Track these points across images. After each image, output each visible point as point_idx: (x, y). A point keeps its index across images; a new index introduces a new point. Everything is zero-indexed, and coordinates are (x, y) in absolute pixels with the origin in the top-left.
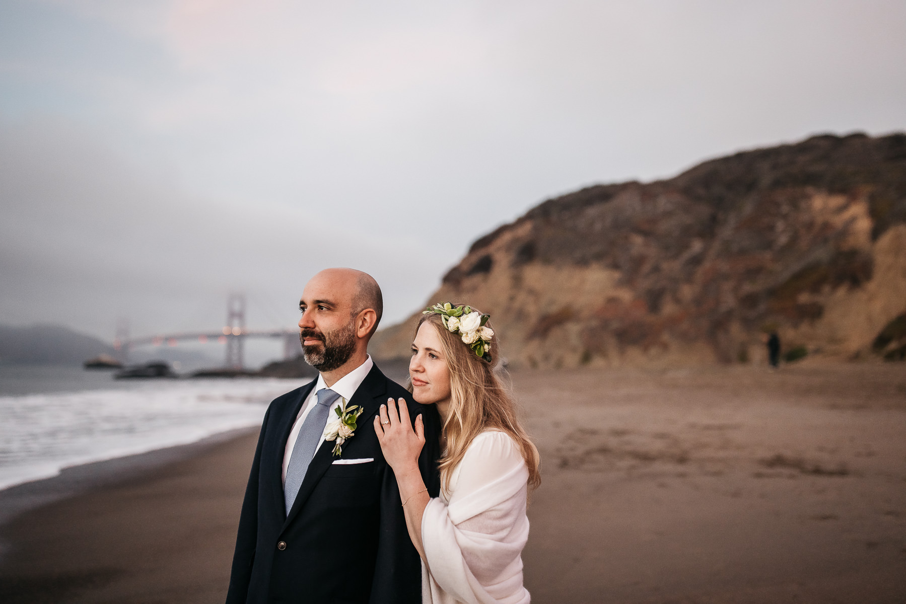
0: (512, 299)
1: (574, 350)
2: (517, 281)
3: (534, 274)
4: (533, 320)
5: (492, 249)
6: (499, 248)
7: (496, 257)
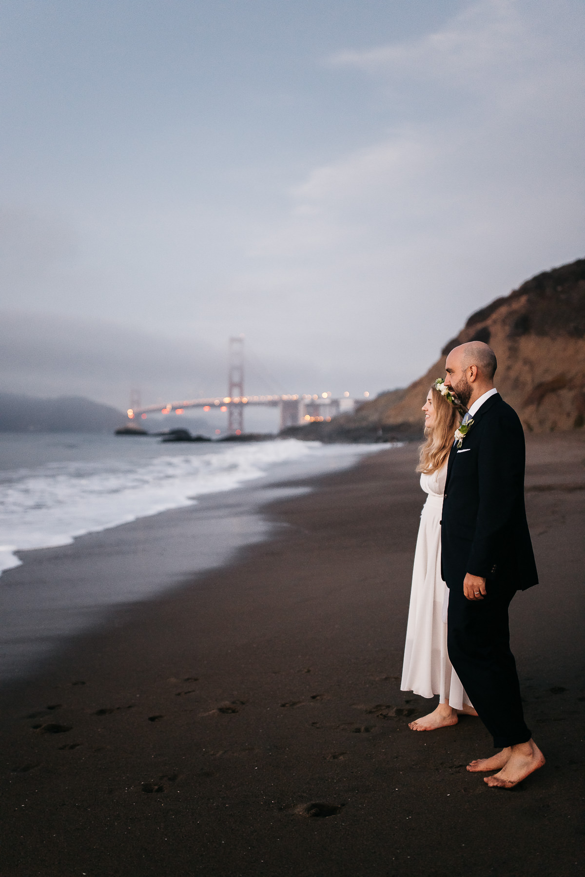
1: (568, 415)
3: (529, 345)
4: (529, 388)
5: (489, 322)
6: (495, 322)
7: (493, 330)
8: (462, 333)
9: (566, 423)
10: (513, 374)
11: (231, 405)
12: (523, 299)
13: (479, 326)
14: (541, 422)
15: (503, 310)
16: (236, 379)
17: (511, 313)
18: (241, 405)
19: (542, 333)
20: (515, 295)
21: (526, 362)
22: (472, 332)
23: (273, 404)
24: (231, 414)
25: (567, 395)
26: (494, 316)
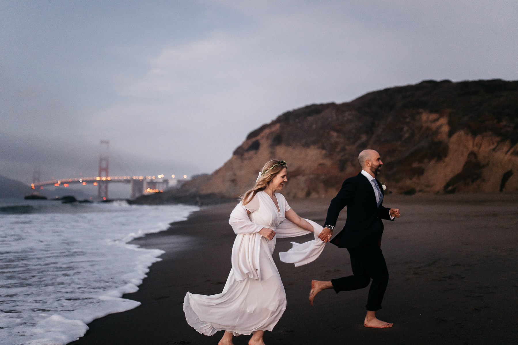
1: (302, 189)
2: (273, 153)
3: (281, 150)
5: (259, 137)
6: (263, 137)
7: (261, 142)
8: (244, 143)
9: (301, 194)
11: (100, 182)
12: (278, 126)
13: (254, 139)
15: (267, 131)
16: (104, 165)
17: (271, 133)
18: (107, 182)
19: (288, 144)
20: (274, 123)
22: (250, 142)
23: (127, 181)
24: (100, 187)
25: (302, 179)
26: (262, 134)
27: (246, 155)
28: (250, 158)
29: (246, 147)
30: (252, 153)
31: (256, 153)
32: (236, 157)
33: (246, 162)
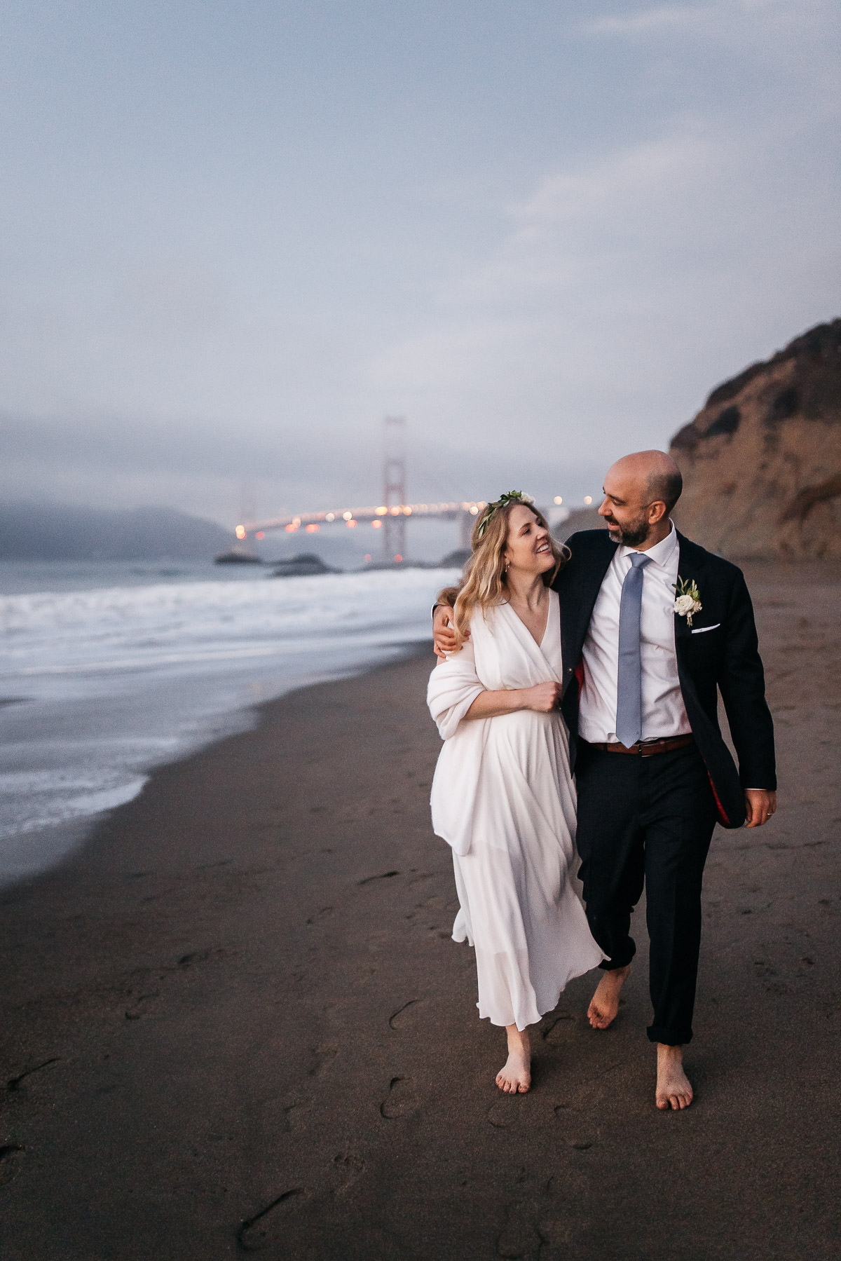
0: (764, 466)
2: (771, 442)
3: (793, 433)
4: (791, 495)
5: (739, 399)
6: (748, 399)
7: (744, 411)
8: (700, 416)
10: (769, 475)
11: (387, 518)
12: (790, 365)
13: (726, 405)
14: (805, 544)
15: (760, 381)
16: (395, 478)
17: (771, 386)
18: (403, 518)
19: (813, 415)
20: (780, 358)
21: (790, 457)
22: (715, 414)
23: (450, 516)
24: (387, 531)
26: (748, 390)
27: (703, 447)
28: (714, 455)
29: (703, 427)
30: (718, 440)
31: (729, 441)
32: (676, 451)
33: (701, 465)
